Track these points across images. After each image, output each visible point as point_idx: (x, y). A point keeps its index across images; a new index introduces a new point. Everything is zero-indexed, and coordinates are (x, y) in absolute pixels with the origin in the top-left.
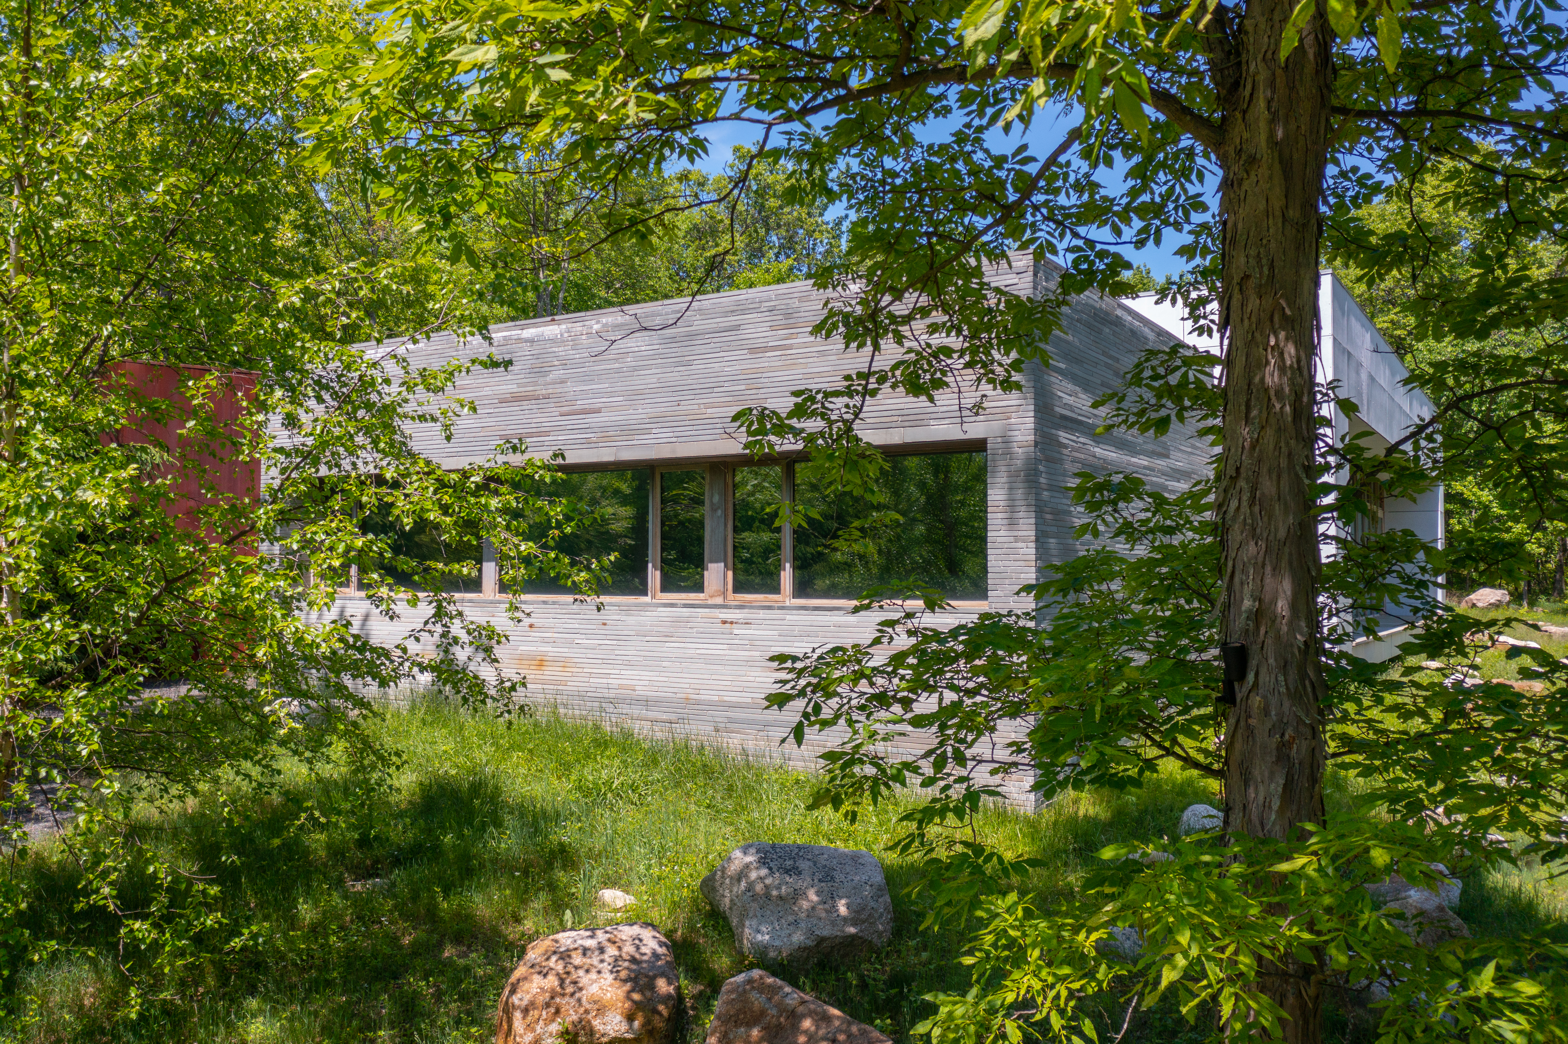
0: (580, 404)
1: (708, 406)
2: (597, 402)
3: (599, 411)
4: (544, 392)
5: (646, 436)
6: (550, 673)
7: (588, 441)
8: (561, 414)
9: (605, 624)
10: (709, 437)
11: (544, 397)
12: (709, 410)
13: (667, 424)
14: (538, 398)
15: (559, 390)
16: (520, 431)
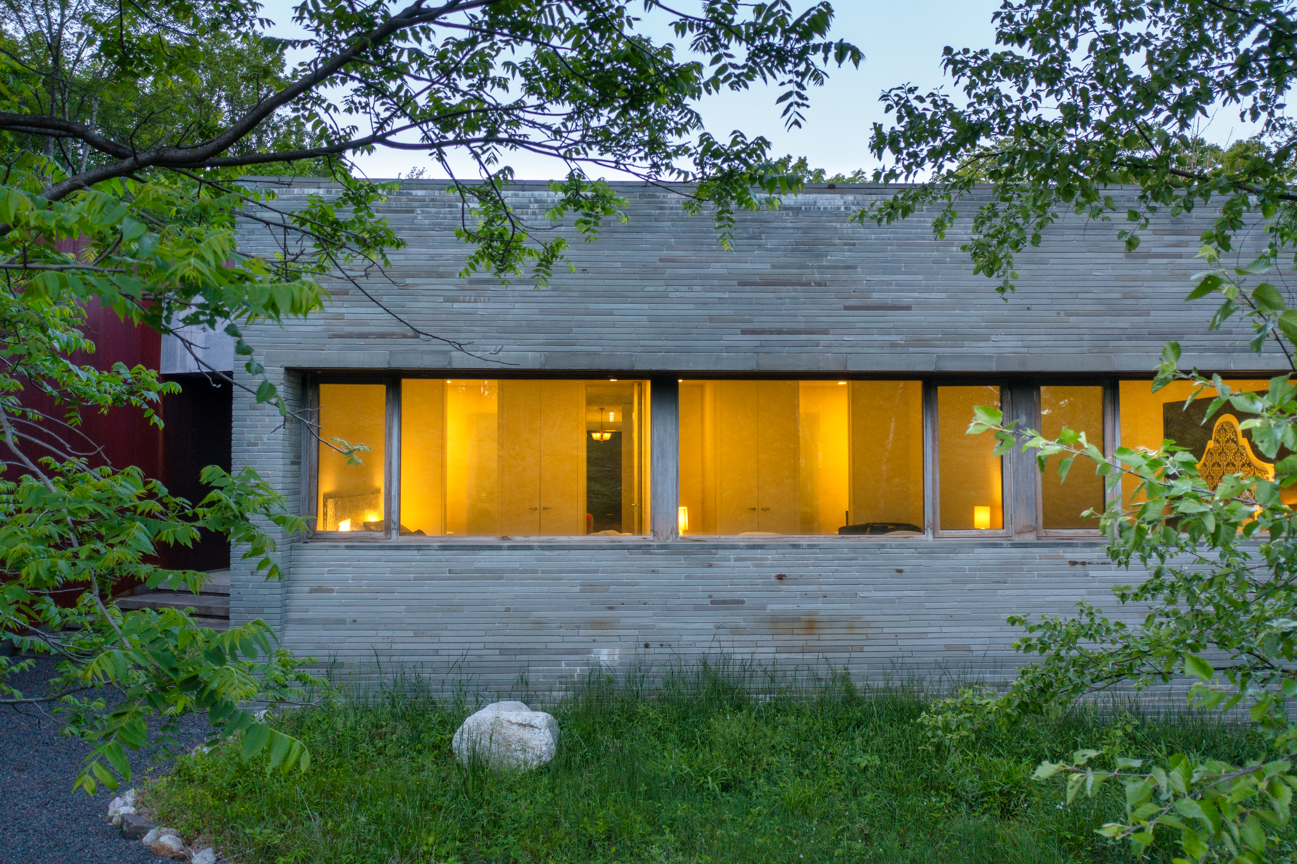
0: (876, 297)
1: (1069, 314)
2: (906, 298)
3: (908, 308)
4: (817, 277)
5: (982, 344)
6: (827, 638)
7: (893, 345)
8: (846, 308)
9: (900, 571)
10: (1073, 350)
11: (819, 284)
12: (1072, 319)
13: (1014, 331)
14: (807, 284)
15: (844, 277)
16: (778, 325)
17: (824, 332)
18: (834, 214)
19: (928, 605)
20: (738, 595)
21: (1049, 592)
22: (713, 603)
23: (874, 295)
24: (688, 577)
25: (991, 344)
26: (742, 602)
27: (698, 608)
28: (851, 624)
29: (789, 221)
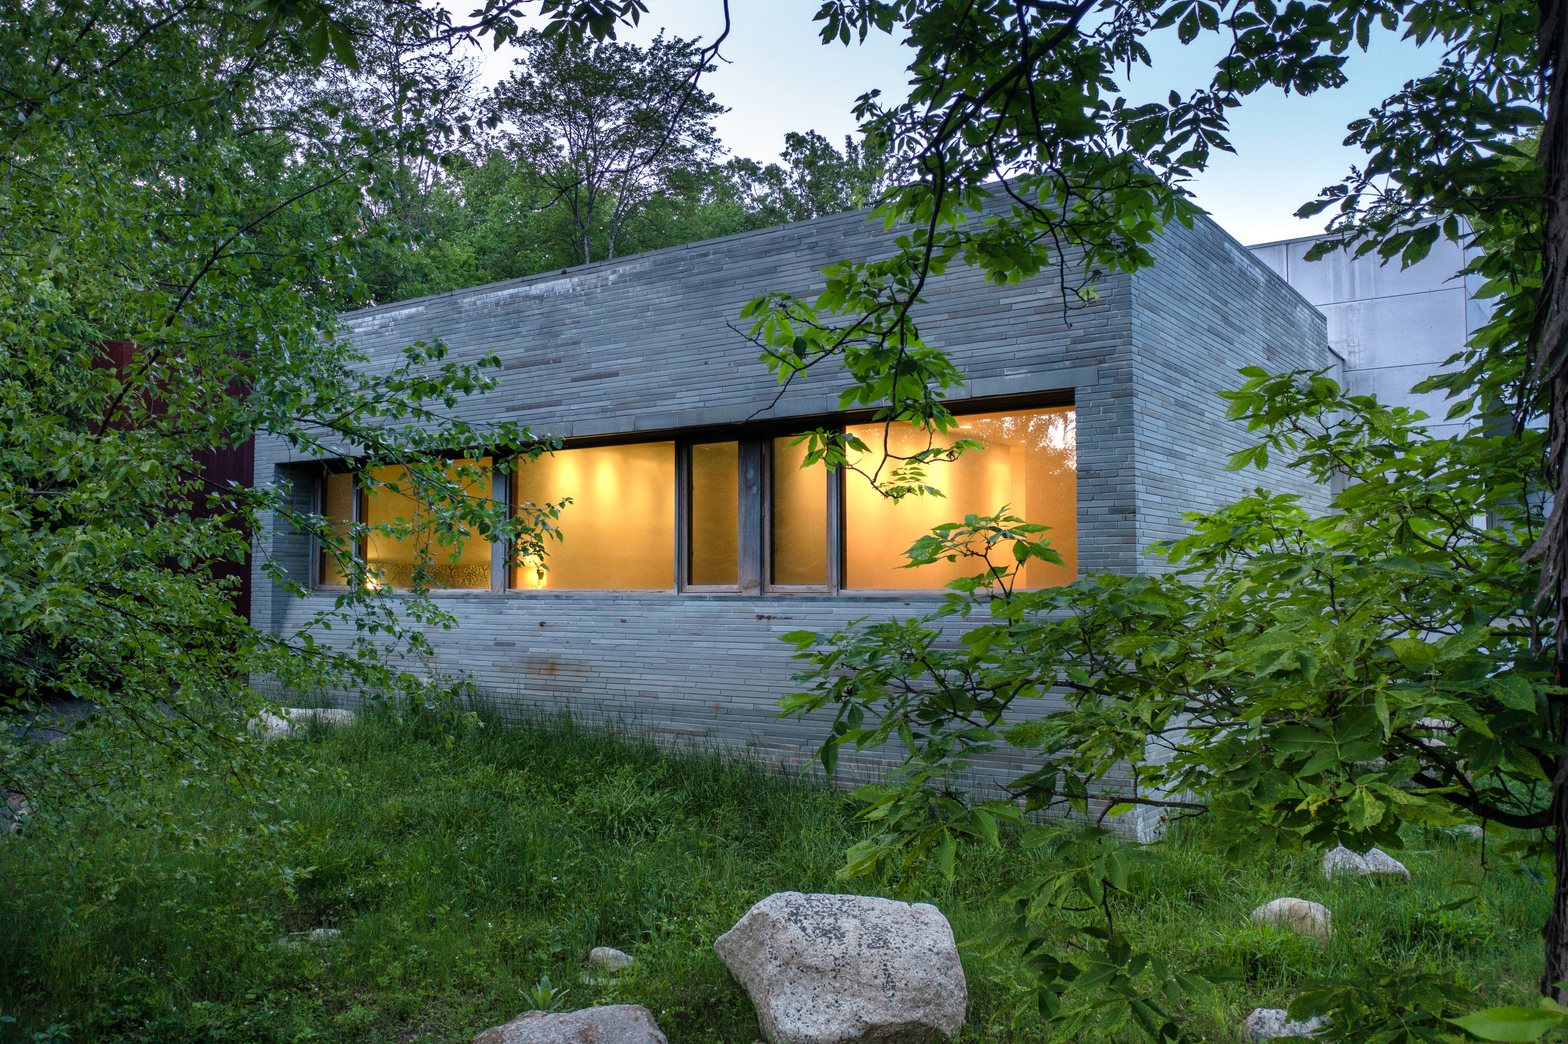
0: (596, 367)
1: (738, 364)
2: (614, 365)
3: (616, 374)
4: (554, 355)
5: (669, 402)
6: (562, 678)
7: (604, 410)
8: (574, 380)
9: (624, 621)
10: (741, 400)
11: (555, 361)
12: (741, 369)
13: (693, 386)
14: (548, 363)
15: (572, 353)
16: (528, 401)
17: (558, 403)
18: (565, 297)
19: (638, 654)
20: (512, 639)
21: (733, 645)
22: (496, 644)
23: (593, 366)
24: (486, 623)
25: (677, 401)
26: (513, 645)
27: (486, 648)
28: (579, 666)
29: (536, 309)
